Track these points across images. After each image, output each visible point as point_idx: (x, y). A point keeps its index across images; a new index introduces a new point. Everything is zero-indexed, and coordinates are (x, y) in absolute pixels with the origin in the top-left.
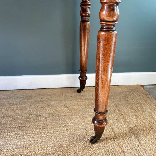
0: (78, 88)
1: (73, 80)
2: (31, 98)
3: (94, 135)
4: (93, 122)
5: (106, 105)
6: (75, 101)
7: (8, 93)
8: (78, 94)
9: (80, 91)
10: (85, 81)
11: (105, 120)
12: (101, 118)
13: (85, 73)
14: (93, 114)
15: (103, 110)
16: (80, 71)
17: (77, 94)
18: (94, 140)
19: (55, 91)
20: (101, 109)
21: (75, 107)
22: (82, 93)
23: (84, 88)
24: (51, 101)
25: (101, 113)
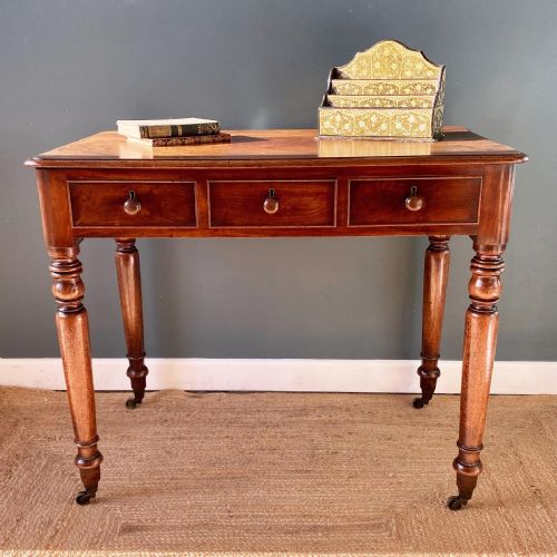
0: (415, 397)
1: (402, 375)
2: (304, 412)
3: (456, 493)
4: (455, 467)
5: (481, 435)
6: (410, 428)
7: (249, 398)
8: (417, 411)
9: (419, 403)
10: (435, 380)
11: (479, 463)
12: (470, 458)
13: (436, 361)
14: (455, 452)
15: (475, 444)
16: (422, 355)
17: (412, 410)
18: (455, 504)
19: (357, 400)
20: (471, 442)
21: (411, 441)
22: (427, 409)
23: (430, 398)
24: (353, 422)
25: (471, 450)
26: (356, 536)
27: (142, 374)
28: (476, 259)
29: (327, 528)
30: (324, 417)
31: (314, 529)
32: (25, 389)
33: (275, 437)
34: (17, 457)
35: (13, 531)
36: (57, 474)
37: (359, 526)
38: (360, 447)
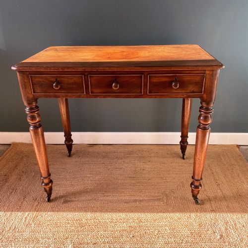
2: (132, 153)
7: (111, 147)
10: (186, 146)
13: (186, 139)
24: (150, 157)
25: (198, 180)
26: (151, 203)
27: (71, 143)
28: (201, 108)
29: (140, 201)
30: (139, 155)
31: (135, 201)
32: (26, 144)
33: (121, 163)
34: (23, 172)
35: (22, 203)
36: (38, 179)
37: (152, 199)
38: (153, 167)
